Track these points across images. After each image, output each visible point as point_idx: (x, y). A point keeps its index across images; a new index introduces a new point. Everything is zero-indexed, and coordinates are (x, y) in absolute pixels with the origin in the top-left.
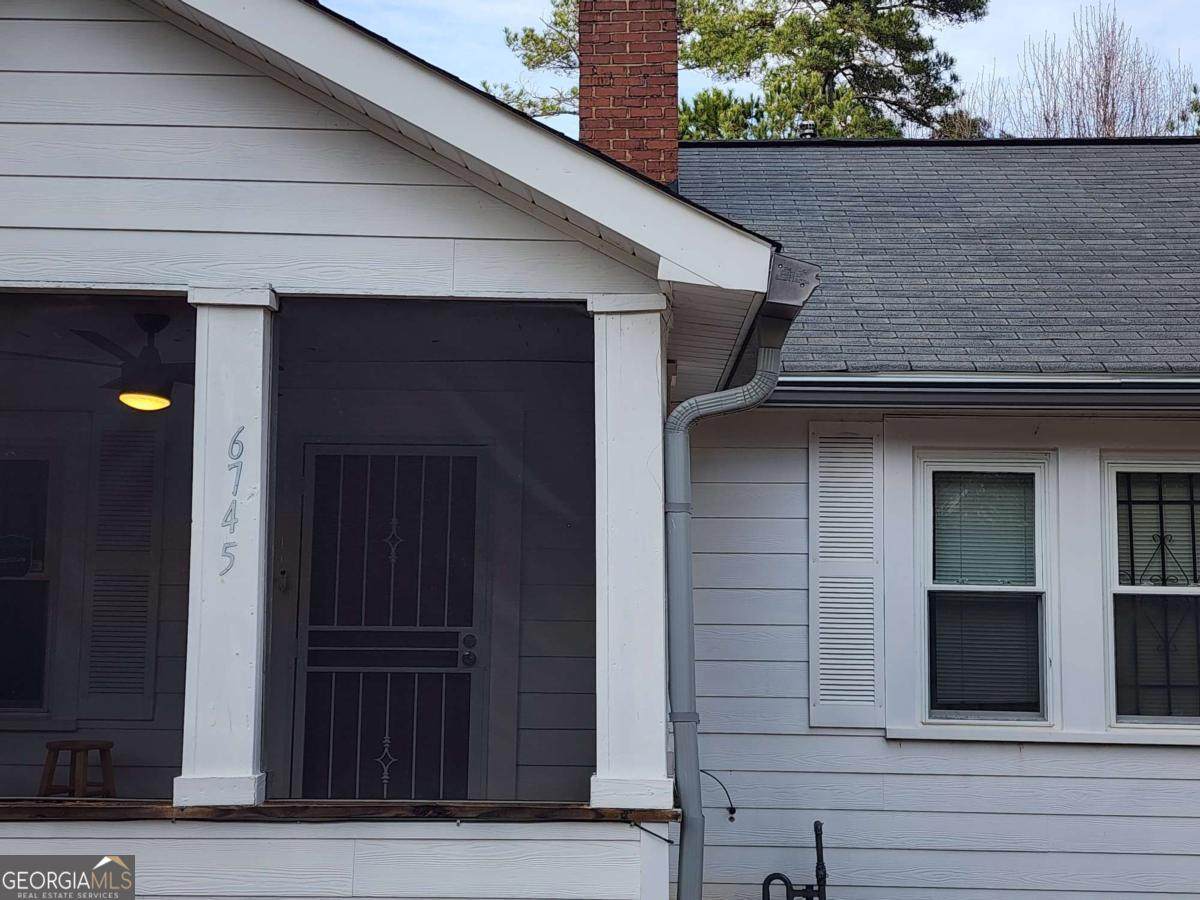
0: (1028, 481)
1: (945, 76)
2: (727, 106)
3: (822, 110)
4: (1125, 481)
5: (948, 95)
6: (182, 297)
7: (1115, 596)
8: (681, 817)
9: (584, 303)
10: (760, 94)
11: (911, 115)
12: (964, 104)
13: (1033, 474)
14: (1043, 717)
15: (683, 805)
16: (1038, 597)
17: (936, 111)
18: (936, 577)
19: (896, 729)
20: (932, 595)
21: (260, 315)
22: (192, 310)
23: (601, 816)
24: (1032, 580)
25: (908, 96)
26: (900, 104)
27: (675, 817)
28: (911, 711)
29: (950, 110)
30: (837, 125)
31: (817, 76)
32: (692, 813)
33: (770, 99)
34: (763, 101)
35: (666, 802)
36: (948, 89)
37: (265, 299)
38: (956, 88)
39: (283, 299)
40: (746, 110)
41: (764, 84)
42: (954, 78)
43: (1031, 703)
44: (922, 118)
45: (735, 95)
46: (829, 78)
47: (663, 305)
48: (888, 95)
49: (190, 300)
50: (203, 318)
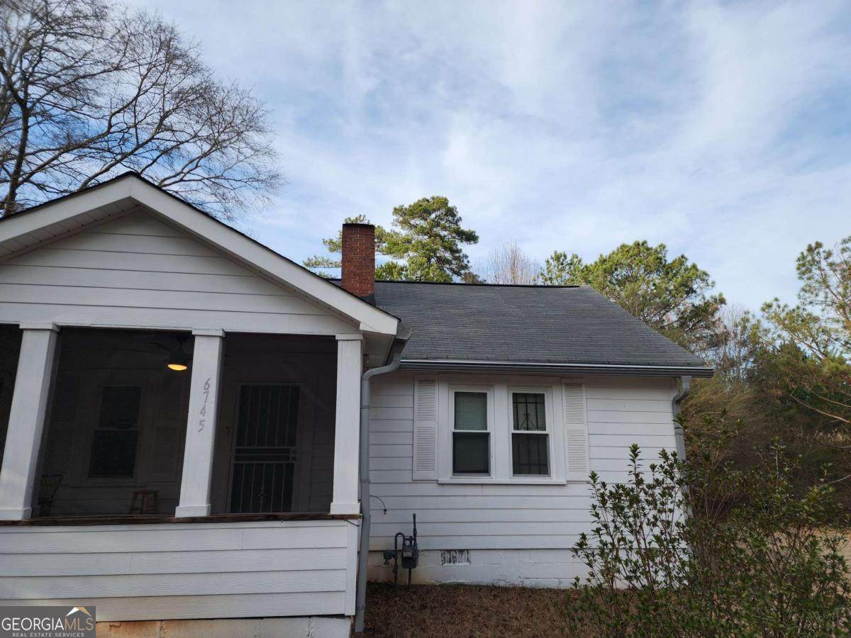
0: (484, 395)
1: (465, 261)
2: (395, 267)
3: (427, 270)
4: (515, 396)
5: (466, 267)
6: (190, 332)
7: (513, 434)
8: (363, 518)
9: (335, 336)
10: (407, 264)
11: (454, 272)
12: (471, 270)
13: (486, 394)
14: (490, 475)
15: (364, 512)
16: (488, 434)
17: (462, 272)
18: (455, 427)
19: (442, 480)
20: (454, 433)
21: (218, 339)
22: (194, 337)
23: (334, 518)
24: (486, 429)
25: (454, 267)
26: (451, 269)
27: (360, 517)
28: (446, 475)
29: (467, 271)
30: (431, 275)
31: (425, 259)
32: (366, 516)
33: (410, 266)
34: (408, 266)
35: (357, 511)
36: (467, 265)
37: (220, 333)
38: (469, 265)
39: (227, 334)
40: (402, 269)
41: (408, 261)
42: (468, 262)
43: (485, 470)
44: (458, 274)
45: (398, 264)
46: (429, 260)
47: (362, 338)
48: (448, 266)
49: (193, 333)
50: (198, 341)
